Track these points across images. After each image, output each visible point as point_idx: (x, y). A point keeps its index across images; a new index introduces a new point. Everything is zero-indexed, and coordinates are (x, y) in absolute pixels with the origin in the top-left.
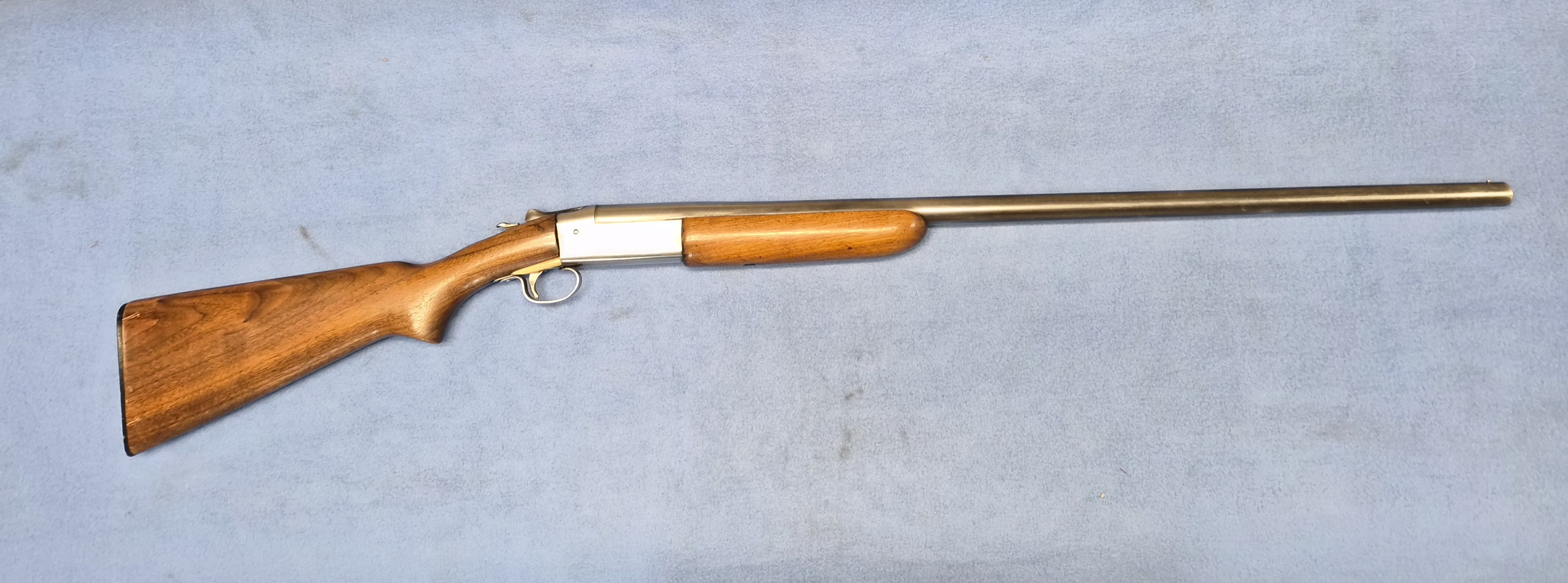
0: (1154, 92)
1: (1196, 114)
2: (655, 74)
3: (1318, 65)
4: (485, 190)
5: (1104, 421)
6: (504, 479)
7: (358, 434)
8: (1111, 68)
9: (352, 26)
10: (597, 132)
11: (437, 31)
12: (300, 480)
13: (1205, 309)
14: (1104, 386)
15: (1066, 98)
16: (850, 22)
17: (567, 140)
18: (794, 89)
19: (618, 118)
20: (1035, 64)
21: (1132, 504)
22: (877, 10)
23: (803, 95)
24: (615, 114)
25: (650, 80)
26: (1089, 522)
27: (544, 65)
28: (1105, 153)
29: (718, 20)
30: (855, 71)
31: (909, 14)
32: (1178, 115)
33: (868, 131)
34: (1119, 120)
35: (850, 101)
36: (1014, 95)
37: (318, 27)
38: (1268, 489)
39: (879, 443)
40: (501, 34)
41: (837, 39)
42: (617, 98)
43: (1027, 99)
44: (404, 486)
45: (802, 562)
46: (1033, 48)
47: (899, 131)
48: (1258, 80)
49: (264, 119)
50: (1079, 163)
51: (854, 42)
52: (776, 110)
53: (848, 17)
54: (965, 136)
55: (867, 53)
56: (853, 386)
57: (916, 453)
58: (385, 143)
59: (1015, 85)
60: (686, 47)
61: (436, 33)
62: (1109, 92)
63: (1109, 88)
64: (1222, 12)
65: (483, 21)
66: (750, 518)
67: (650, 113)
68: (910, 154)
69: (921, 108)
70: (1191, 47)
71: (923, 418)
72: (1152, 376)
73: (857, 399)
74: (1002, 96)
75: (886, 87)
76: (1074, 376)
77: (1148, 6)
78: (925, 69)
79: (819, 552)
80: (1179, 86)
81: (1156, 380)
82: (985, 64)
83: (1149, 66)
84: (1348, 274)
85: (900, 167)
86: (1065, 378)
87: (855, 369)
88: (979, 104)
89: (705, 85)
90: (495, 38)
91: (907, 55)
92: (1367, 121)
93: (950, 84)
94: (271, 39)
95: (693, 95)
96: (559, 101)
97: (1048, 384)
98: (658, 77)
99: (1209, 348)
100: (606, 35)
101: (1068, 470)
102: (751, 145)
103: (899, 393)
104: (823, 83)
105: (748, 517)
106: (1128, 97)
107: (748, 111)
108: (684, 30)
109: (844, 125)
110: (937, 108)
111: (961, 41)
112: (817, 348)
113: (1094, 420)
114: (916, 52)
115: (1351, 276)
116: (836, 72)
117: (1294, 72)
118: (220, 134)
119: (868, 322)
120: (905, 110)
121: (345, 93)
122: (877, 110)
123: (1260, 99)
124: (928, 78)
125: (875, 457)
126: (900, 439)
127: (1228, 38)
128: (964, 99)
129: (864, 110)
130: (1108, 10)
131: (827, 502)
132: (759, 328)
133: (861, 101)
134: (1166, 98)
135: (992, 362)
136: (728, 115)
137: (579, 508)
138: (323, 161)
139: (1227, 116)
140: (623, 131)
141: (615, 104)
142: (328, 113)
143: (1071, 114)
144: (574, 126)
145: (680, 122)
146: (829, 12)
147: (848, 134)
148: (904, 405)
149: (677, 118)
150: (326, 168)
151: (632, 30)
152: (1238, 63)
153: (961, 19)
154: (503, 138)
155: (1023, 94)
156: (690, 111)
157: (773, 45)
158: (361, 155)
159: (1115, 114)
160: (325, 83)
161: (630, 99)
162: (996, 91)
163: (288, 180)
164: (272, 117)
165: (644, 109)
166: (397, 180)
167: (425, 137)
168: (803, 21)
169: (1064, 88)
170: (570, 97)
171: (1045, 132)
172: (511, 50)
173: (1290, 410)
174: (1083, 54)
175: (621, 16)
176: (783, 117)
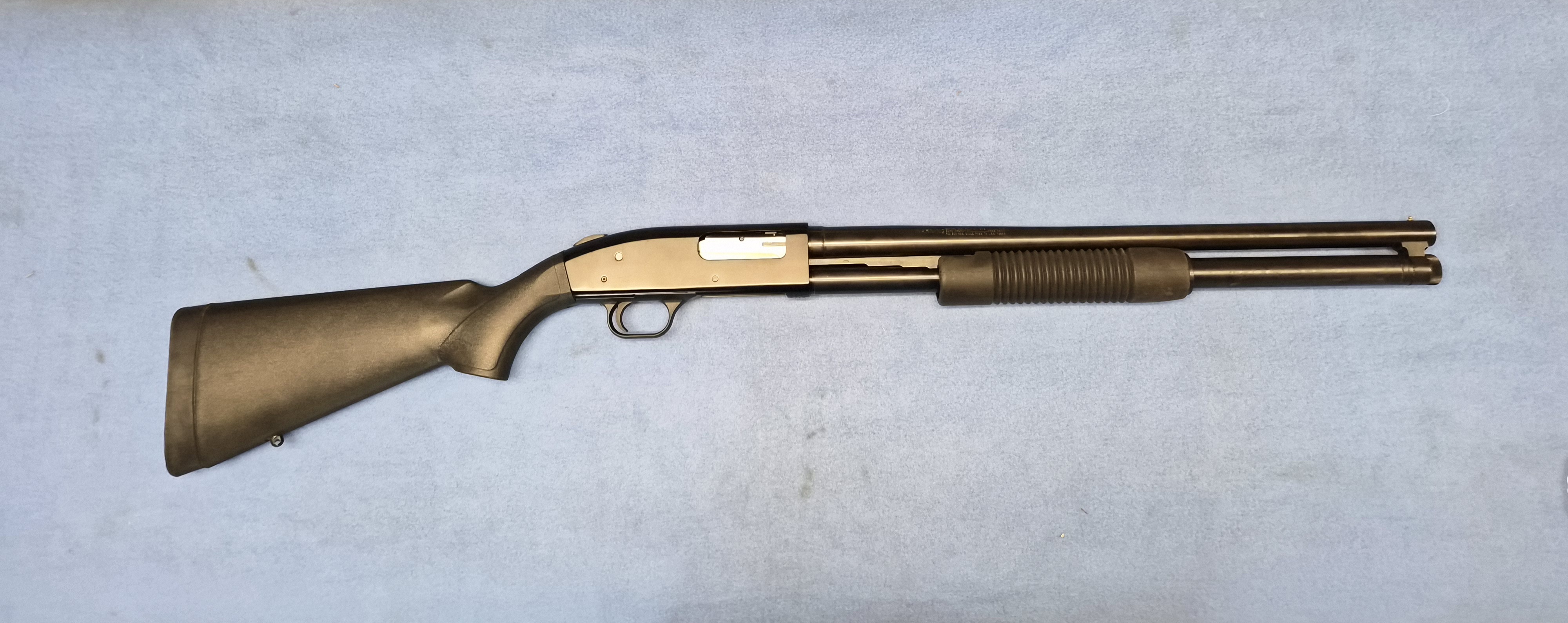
1: (1168, 153)
2: (619, 104)
3: (1293, 105)
5: (1067, 461)
8: (1086, 105)
9: (302, 50)
10: (558, 163)
11: (392, 56)
13: (1171, 349)
14: (1068, 425)
16: (822, 54)
17: (527, 172)
19: (581, 150)
20: (1008, 100)
21: (1091, 544)
22: (850, 42)
23: (772, 128)
24: (577, 145)
25: (614, 111)
26: (1048, 561)
27: (503, 94)
28: (1076, 191)
29: (686, 49)
30: (825, 104)
31: (881, 46)
32: (1150, 153)
33: (838, 166)
34: (1091, 158)
35: (820, 135)
36: (986, 131)
37: (266, 50)
38: (1226, 529)
39: (841, 482)
40: (459, 60)
41: (808, 71)
42: (579, 129)
43: (1000, 135)
45: (761, 601)
46: (1007, 83)
47: (869, 166)
48: (1233, 118)
49: (210, 146)
50: (1050, 201)
51: (826, 74)
52: (744, 144)
53: (820, 49)
54: (936, 173)
55: (838, 86)
56: (815, 425)
57: (878, 493)
58: (336, 173)
59: (986, 123)
60: (652, 78)
61: (390, 59)
62: (1082, 129)
63: (1083, 125)
64: (1200, 49)
65: (440, 47)
66: (709, 558)
67: (613, 145)
68: (880, 190)
70: (1165, 85)
71: (885, 457)
72: (1116, 416)
73: (819, 437)
74: (974, 132)
75: (857, 121)
76: (1039, 416)
77: (1125, 42)
78: (897, 103)
79: (778, 591)
80: (1153, 124)
82: (958, 99)
83: (1123, 103)
85: (869, 203)
86: (1029, 418)
87: (818, 407)
88: (951, 140)
89: (671, 116)
90: (453, 65)
91: (879, 89)
92: (1340, 161)
93: (922, 119)
95: (659, 127)
96: (519, 132)
97: (1012, 423)
98: (623, 108)
99: (1174, 388)
100: (568, 63)
101: (1030, 510)
102: (717, 179)
103: (861, 432)
104: (793, 116)
105: (707, 556)
106: (1101, 136)
108: (650, 59)
109: (814, 160)
111: (933, 75)
112: (780, 386)
113: (1057, 460)
114: (889, 85)
115: (1318, 318)
116: (806, 105)
117: (1269, 112)
118: (163, 161)
119: (833, 360)
120: (875, 146)
121: (295, 121)
123: (1233, 138)
124: (900, 113)
125: (837, 496)
126: (861, 478)
127: (1204, 76)
128: (936, 135)
129: (834, 145)
130: (1084, 45)
131: (786, 540)
134: (1139, 136)
137: (534, 547)
138: (271, 191)
139: (1200, 154)
140: (586, 163)
141: (578, 135)
142: (276, 141)
143: (1043, 151)
144: (534, 158)
145: (645, 154)
146: (800, 43)
147: (817, 169)
148: (866, 444)
149: (642, 150)
150: (275, 198)
151: (596, 59)
152: (1212, 102)
153: (934, 52)
154: (461, 169)
155: (996, 130)
156: (656, 143)
157: (742, 77)
158: (311, 185)
159: (1088, 151)
160: (273, 110)
161: (593, 130)
162: (968, 127)
163: (235, 209)
164: (218, 144)
165: (607, 141)
166: (349, 211)
167: (378, 167)
168: (774, 51)
169: (1037, 124)
170: (530, 127)
171: (1017, 169)
172: (469, 77)
173: (1253, 451)
174: (1058, 90)
175: (585, 44)
176: (752, 151)
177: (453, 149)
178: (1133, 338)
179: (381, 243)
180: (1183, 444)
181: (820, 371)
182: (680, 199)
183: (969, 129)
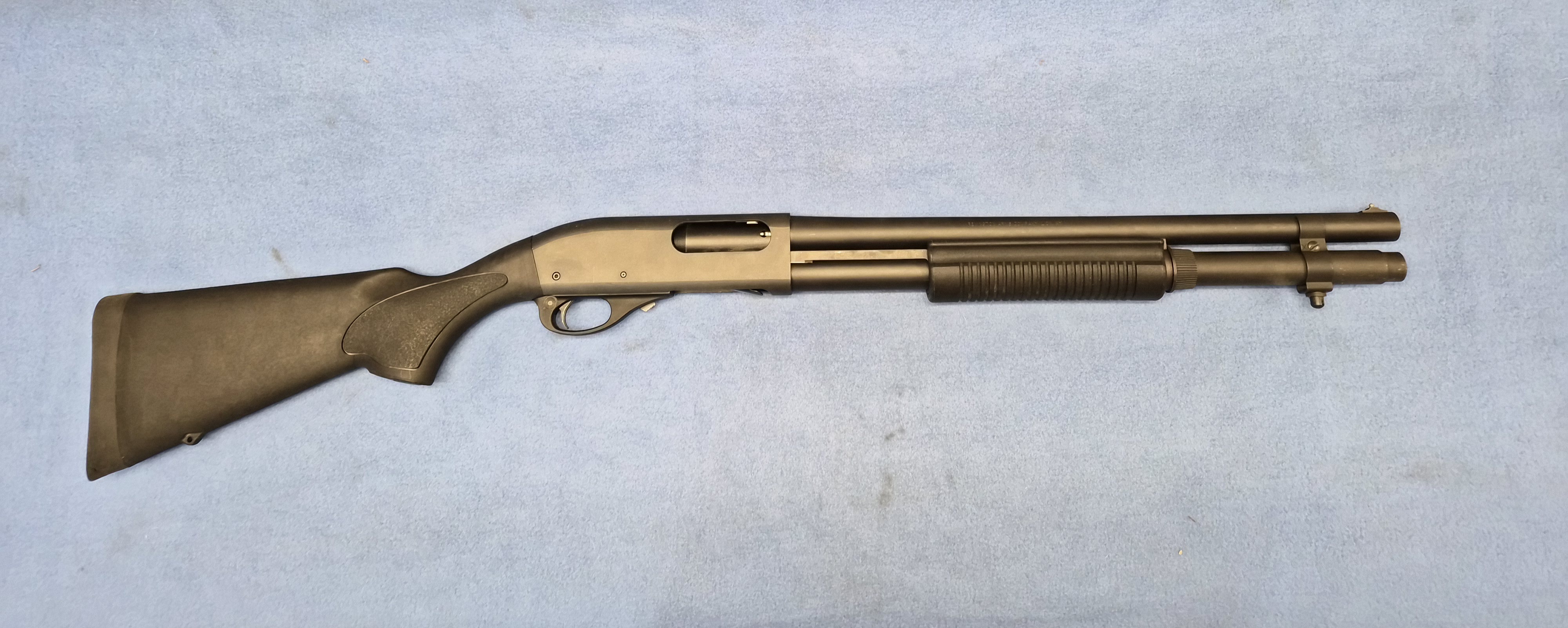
0: (1229, 101)
1: (1274, 125)
2: (672, 78)
3: (1409, 70)
4: (481, 208)
5: (1171, 465)
6: (504, 529)
7: (340, 481)
8: (1181, 74)
9: (328, 22)
10: (607, 142)
11: (425, 29)
12: (274, 533)
13: (1282, 340)
14: (1171, 425)
15: (1131, 107)
16: (891, 21)
17: (573, 152)
18: (828, 95)
19: (631, 127)
20: (1097, 69)
22: (921, 8)
23: (838, 102)
24: (627, 123)
25: (666, 85)
26: (1154, 576)
27: (546, 68)
28: (1173, 168)
29: (743, 18)
30: (896, 76)
31: (955, 12)
32: (1254, 126)
33: (911, 144)
34: (1189, 132)
35: (891, 109)
36: (1073, 103)
37: (289, 23)
38: (1349, 537)
39: (923, 488)
40: (498, 32)
41: (877, 40)
42: (629, 105)
43: (1088, 107)
44: (392, 538)
45: (837, 619)
46: (1095, 51)
47: (945, 143)
48: (1343, 86)
49: (229, 127)
50: (1145, 179)
51: (896, 43)
52: (808, 119)
53: (889, 16)
54: (1020, 149)
55: (909, 56)
56: (893, 425)
58: (367, 155)
59: (1074, 92)
60: (707, 49)
61: (423, 31)
62: (1179, 100)
63: (1179, 95)
64: (1304, 11)
65: (477, 18)
66: (780, 571)
67: (666, 122)
68: (958, 169)
69: (969, 118)
70: (1269, 50)
71: (971, 461)
72: (1224, 415)
73: (898, 439)
74: (1059, 105)
75: (931, 94)
76: (1139, 416)
77: (1222, 4)
78: (974, 74)
79: (857, 608)
80: (1256, 93)
81: (1228, 418)
82: (1041, 69)
83: (1223, 71)
84: (1440, 301)
85: (946, 184)
86: (1129, 417)
87: (896, 406)
88: (1035, 114)
89: (729, 91)
90: (491, 37)
91: (954, 59)
92: (1463, 132)
93: (1003, 91)
94: (236, 36)
95: (715, 103)
96: (565, 108)
97: (1110, 424)
98: (676, 81)
99: (1287, 383)
100: (616, 34)
102: (780, 158)
103: (945, 433)
104: (860, 89)
105: (778, 570)
106: (1199, 106)
107: (777, 120)
108: (704, 29)
109: (884, 137)
110: (988, 118)
111: (1014, 43)
112: (854, 384)
113: (1160, 463)
114: (965, 55)
115: (1444, 303)
116: (875, 77)
117: (1382, 78)
118: (179, 144)
119: (910, 354)
120: (951, 121)
121: (321, 99)
122: (921, 120)
123: (1344, 107)
124: (977, 85)
125: (919, 503)
126: (946, 483)
127: (1310, 40)
128: (1018, 108)
129: (907, 120)
130: (1178, 9)
131: (865, 553)
132: (790, 361)
133: (903, 110)
134: (1240, 107)
135: (1047, 400)
136: (755, 125)
137: (588, 562)
138: (296, 176)
139: (1309, 126)
140: (637, 142)
141: (627, 111)
142: (301, 121)
143: (1136, 124)
144: (581, 136)
145: (700, 132)
146: (867, 10)
147: (888, 147)
148: (951, 446)
149: (697, 127)
150: (300, 183)
151: (646, 29)
152: (1321, 68)
153: (1014, 18)
154: (501, 149)
155: (1083, 103)
156: (712, 120)
157: (804, 47)
158: (340, 168)
159: (1185, 125)
160: (298, 87)
161: (644, 107)
162: (1052, 100)
163: (257, 196)
164: (238, 124)
165: (659, 118)
166: (381, 197)
167: (412, 148)
168: (838, 19)
169: (1129, 96)
170: (576, 104)
171: (1108, 144)
172: (509, 50)
173: (1375, 451)
174: (1150, 58)
175: (634, 13)
176: (816, 127)
177: (493, 128)
178: (1241, 329)
179: (417, 230)
180: (1299, 444)
181: (897, 366)
182: (739, 181)
183: (1055, 101)
